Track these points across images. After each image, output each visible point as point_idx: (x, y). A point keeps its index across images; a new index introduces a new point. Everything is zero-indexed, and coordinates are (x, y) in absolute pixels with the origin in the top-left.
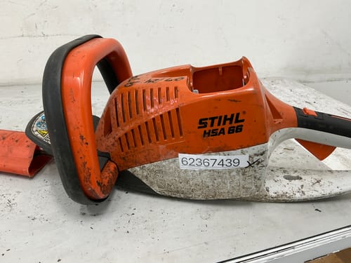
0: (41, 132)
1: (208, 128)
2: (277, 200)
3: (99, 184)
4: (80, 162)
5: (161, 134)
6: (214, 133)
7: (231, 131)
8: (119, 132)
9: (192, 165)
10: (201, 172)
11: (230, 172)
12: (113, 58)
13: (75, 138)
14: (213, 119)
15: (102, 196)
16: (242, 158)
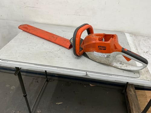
0: (72, 41)
1: (100, 48)
2: (115, 67)
3: (79, 53)
4: (76, 48)
5: (93, 47)
6: (101, 49)
7: (104, 49)
8: (85, 45)
9: (96, 54)
10: (98, 56)
11: (103, 57)
12: (90, 29)
13: (76, 45)
14: (101, 46)
15: (79, 55)
16: (106, 55)
